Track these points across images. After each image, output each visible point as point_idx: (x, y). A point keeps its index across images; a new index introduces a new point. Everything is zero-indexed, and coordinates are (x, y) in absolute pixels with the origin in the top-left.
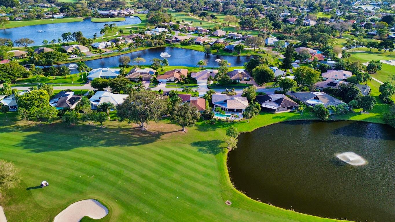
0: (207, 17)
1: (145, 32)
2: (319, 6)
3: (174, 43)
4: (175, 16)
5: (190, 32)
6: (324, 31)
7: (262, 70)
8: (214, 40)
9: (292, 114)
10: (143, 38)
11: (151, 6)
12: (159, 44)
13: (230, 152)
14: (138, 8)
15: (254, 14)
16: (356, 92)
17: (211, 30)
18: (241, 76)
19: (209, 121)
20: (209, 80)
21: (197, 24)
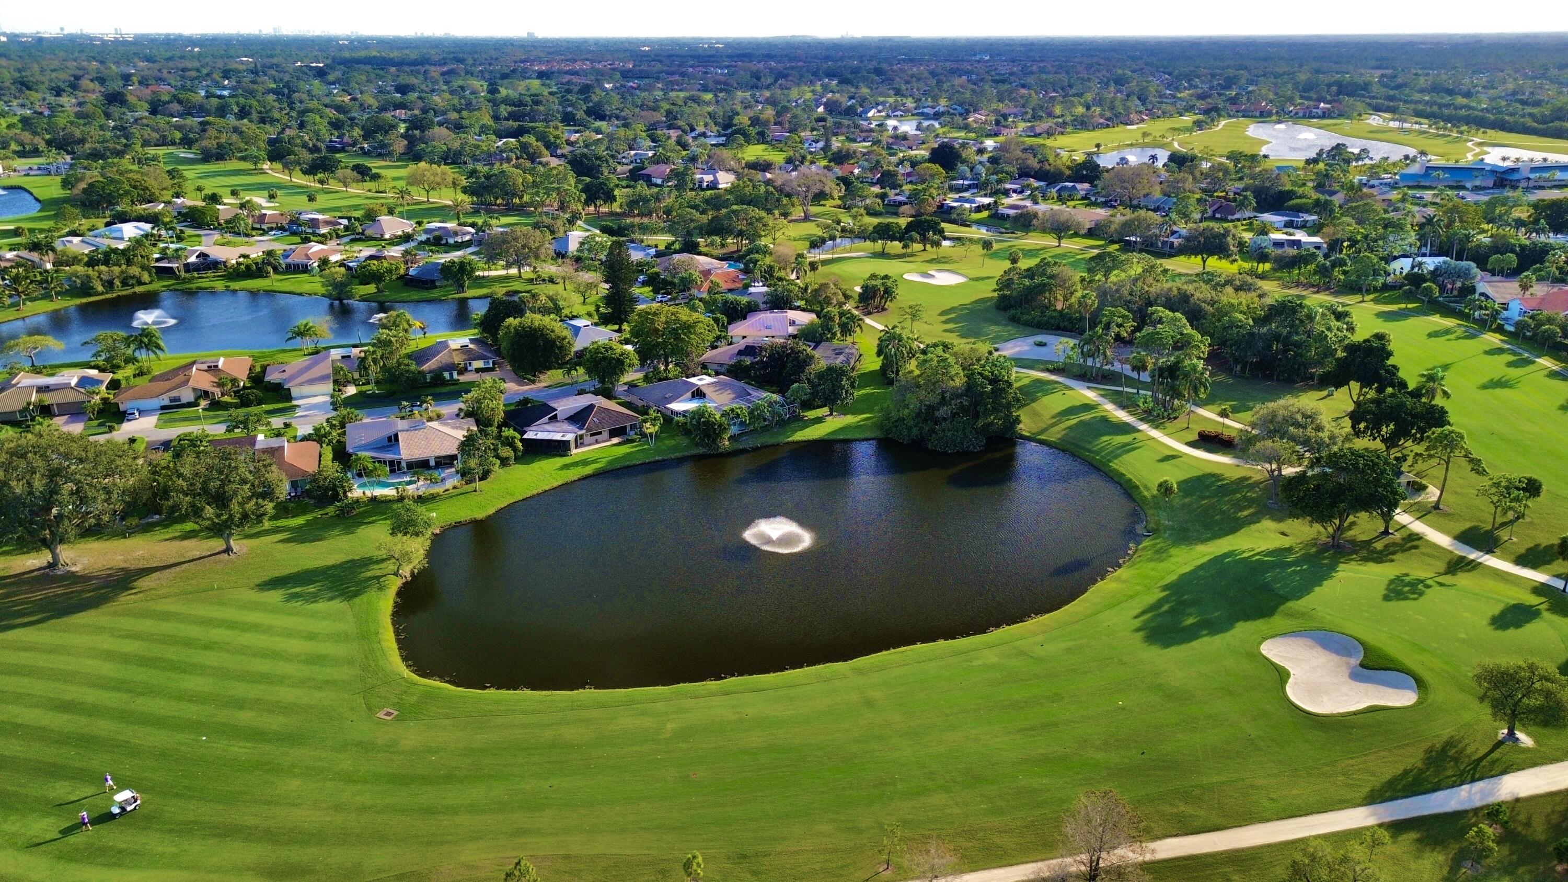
0: (340, 173)
1: (58, 245)
2: (752, 125)
3: (196, 275)
4: (200, 178)
5: (265, 232)
6: (751, 201)
7: (523, 328)
8: (365, 251)
9: (625, 449)
10: (49, 266)
11: (82, 141)
12: (124, 283)
13: (406, 584)
14: (23, 154)
15: (525, 157)
16: (805, 361)
17: (357, 219)
18: (458, 359)
19: (331, 510)
20: (340, 383)
21: (298, 203)
